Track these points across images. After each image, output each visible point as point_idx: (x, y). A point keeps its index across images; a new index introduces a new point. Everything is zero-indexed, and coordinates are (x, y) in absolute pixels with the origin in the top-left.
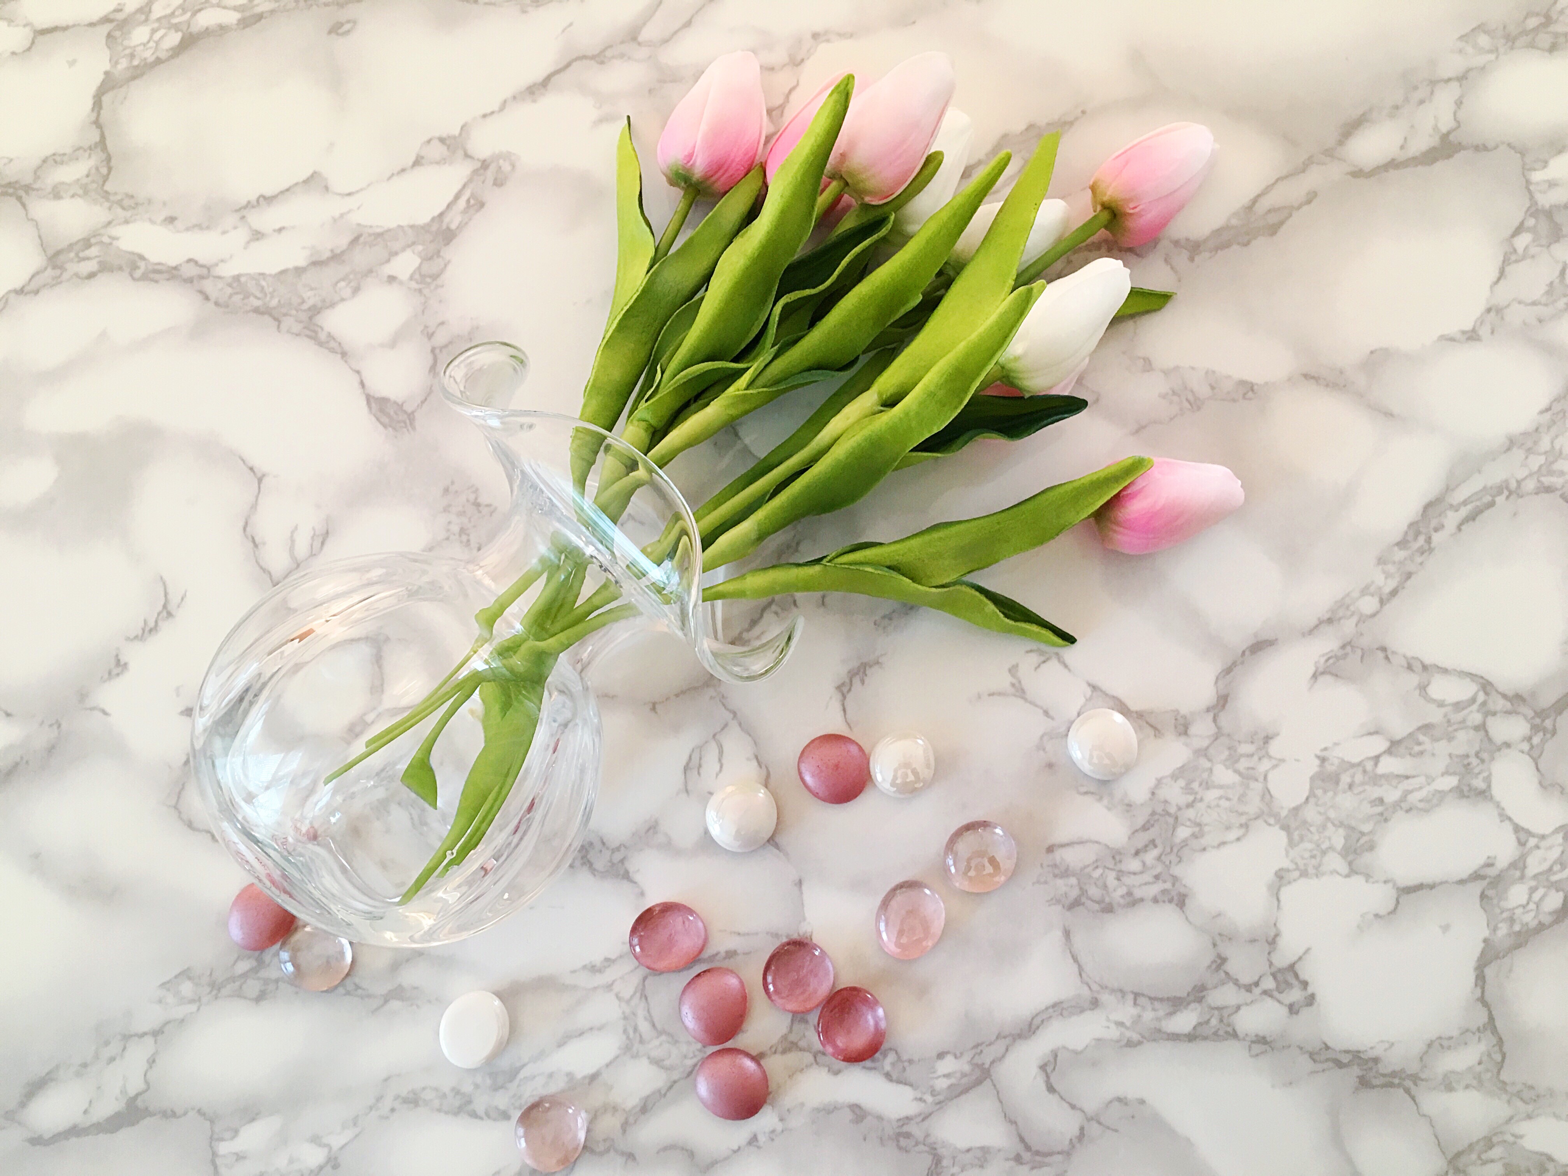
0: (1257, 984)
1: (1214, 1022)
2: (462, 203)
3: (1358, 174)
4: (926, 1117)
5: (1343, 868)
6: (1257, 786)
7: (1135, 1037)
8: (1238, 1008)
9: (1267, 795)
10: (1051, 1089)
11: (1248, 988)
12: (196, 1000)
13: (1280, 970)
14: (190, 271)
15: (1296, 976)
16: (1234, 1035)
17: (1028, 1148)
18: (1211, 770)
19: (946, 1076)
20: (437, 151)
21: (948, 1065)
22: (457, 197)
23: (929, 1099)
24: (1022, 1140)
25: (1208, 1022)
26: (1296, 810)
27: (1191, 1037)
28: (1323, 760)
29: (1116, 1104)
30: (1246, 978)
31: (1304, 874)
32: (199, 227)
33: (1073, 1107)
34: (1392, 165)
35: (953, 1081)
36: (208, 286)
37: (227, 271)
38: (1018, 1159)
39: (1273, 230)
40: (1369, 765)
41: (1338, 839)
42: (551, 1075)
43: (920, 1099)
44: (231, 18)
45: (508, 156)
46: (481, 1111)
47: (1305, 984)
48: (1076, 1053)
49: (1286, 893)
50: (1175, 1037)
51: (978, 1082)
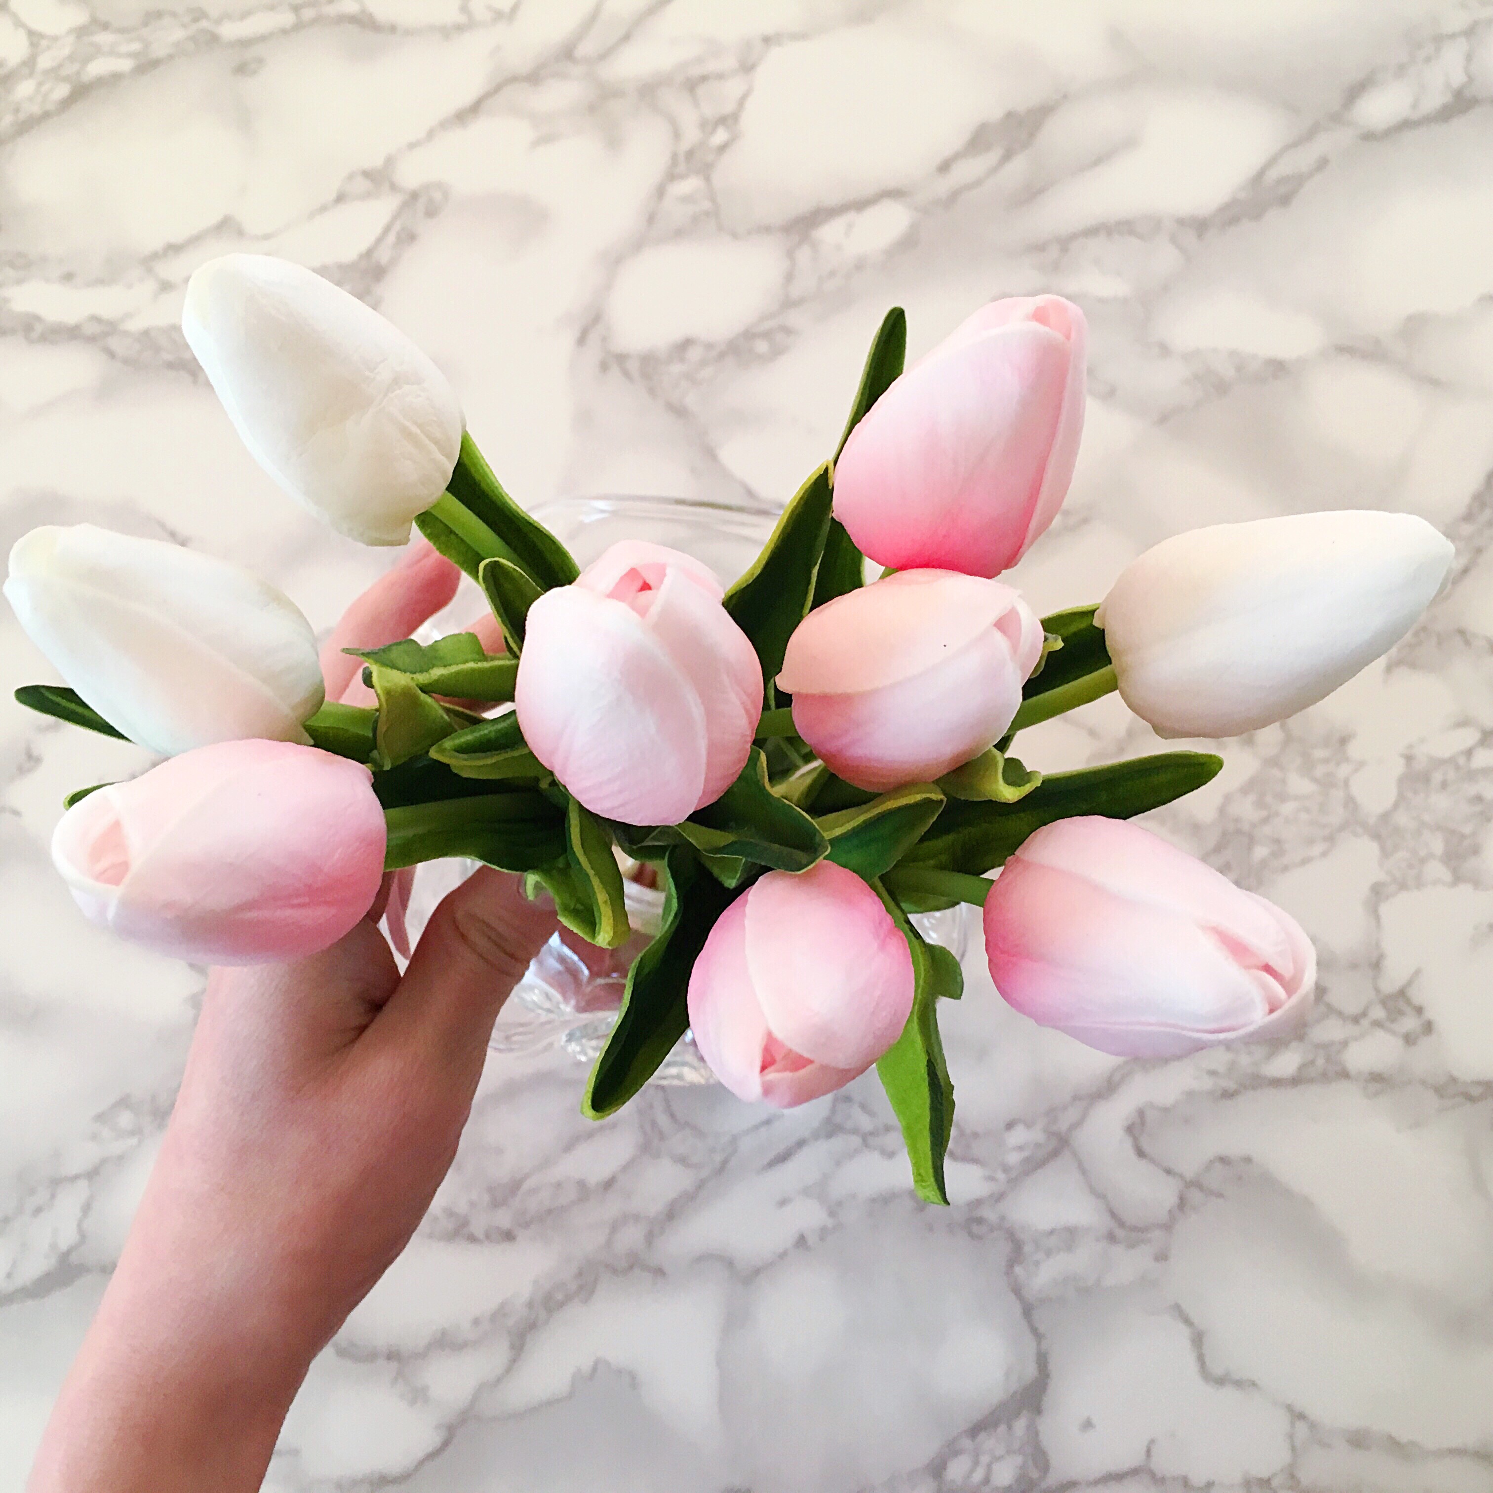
0: (1364, 1014)
1: (1320, 1062)
2: (391, 238)
3: (1369, 137)
4: (999, 1197)
5: (1447, 876)
6: (1338, 795)
7: (1232, 1085)
8: (1345, 1044)
9: (1350, 802)
10: (1141, 1153)
11: (1356, 1020)
12: (137, 1131)
13: (1391, 997)
14: (91, 329)
15: (1408, 1002)
16: (1344, 1074)
17: (1121, 1224)
18: (1284, 781)
19: (1020, 1148)
20: (362, 185)
21: (1019, 1136)
22: (387, 229)
23: (1001, 1176)
24: (1113, 1214)
25: (1312, 1062)
26: (1385, 817)
27: (1295, 1081)
28: (1409, 759)
29: (1218, 1166)
30: (1352, 1009)
31: (1403, 886)
32: (100, 282)
33: (1168, 1172)
34: (1406, 125)
35: (1026, 1154)
36: (113, 343)
37: (134, 326)
38: (1112, 1238)
39: (1285, 200)
40: (1462, 761)
41: (1437, 845)
42: (559, 1185)
43: (991, 1179)
44: (125, 65)
45: (439, 185)
46: (479, 1233)
47: (1419, 1010)
48: (1165, 1110)
49: (1385, 909)
50: (1276, 1083)
51: (1055, 1154)
